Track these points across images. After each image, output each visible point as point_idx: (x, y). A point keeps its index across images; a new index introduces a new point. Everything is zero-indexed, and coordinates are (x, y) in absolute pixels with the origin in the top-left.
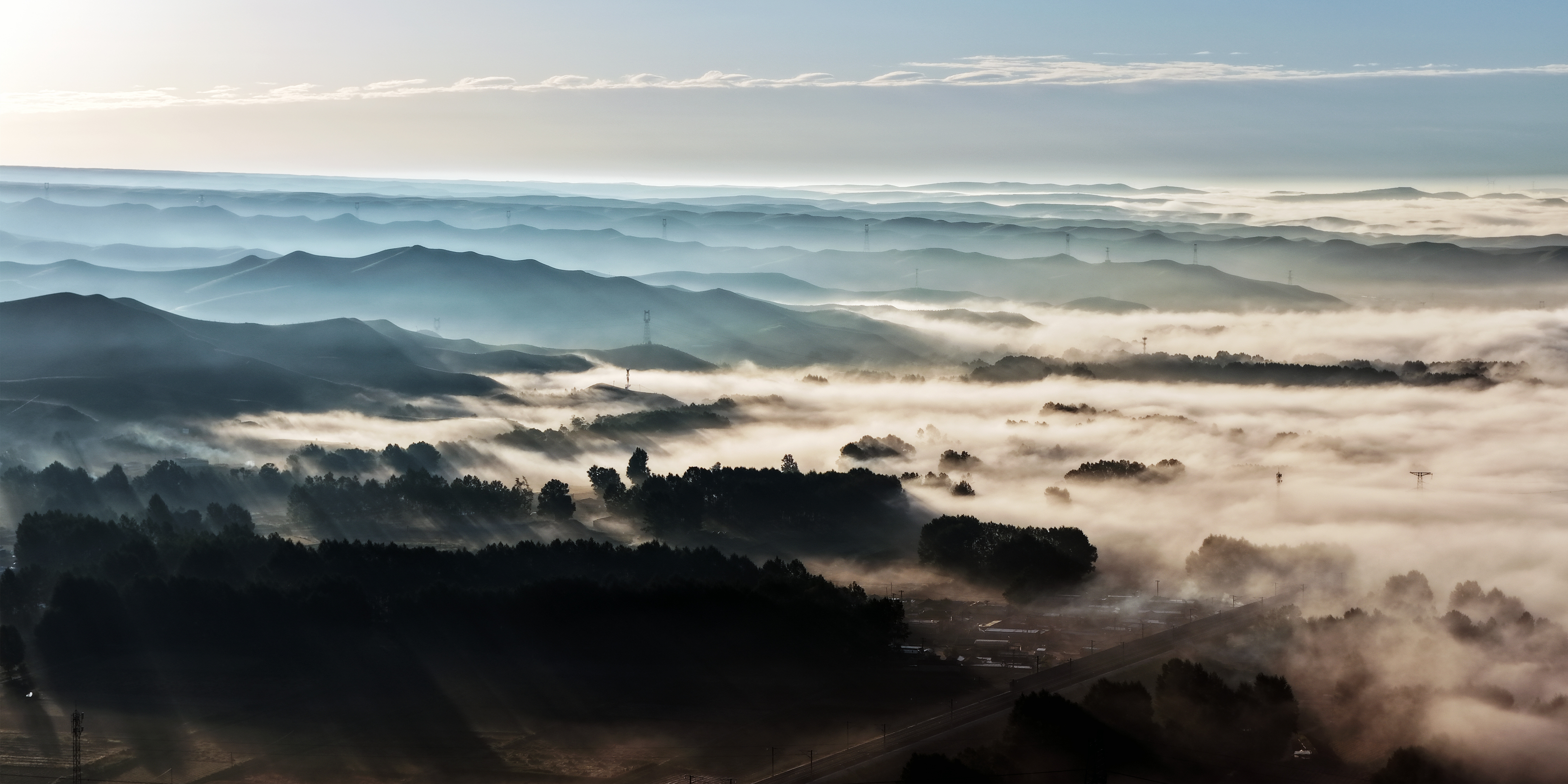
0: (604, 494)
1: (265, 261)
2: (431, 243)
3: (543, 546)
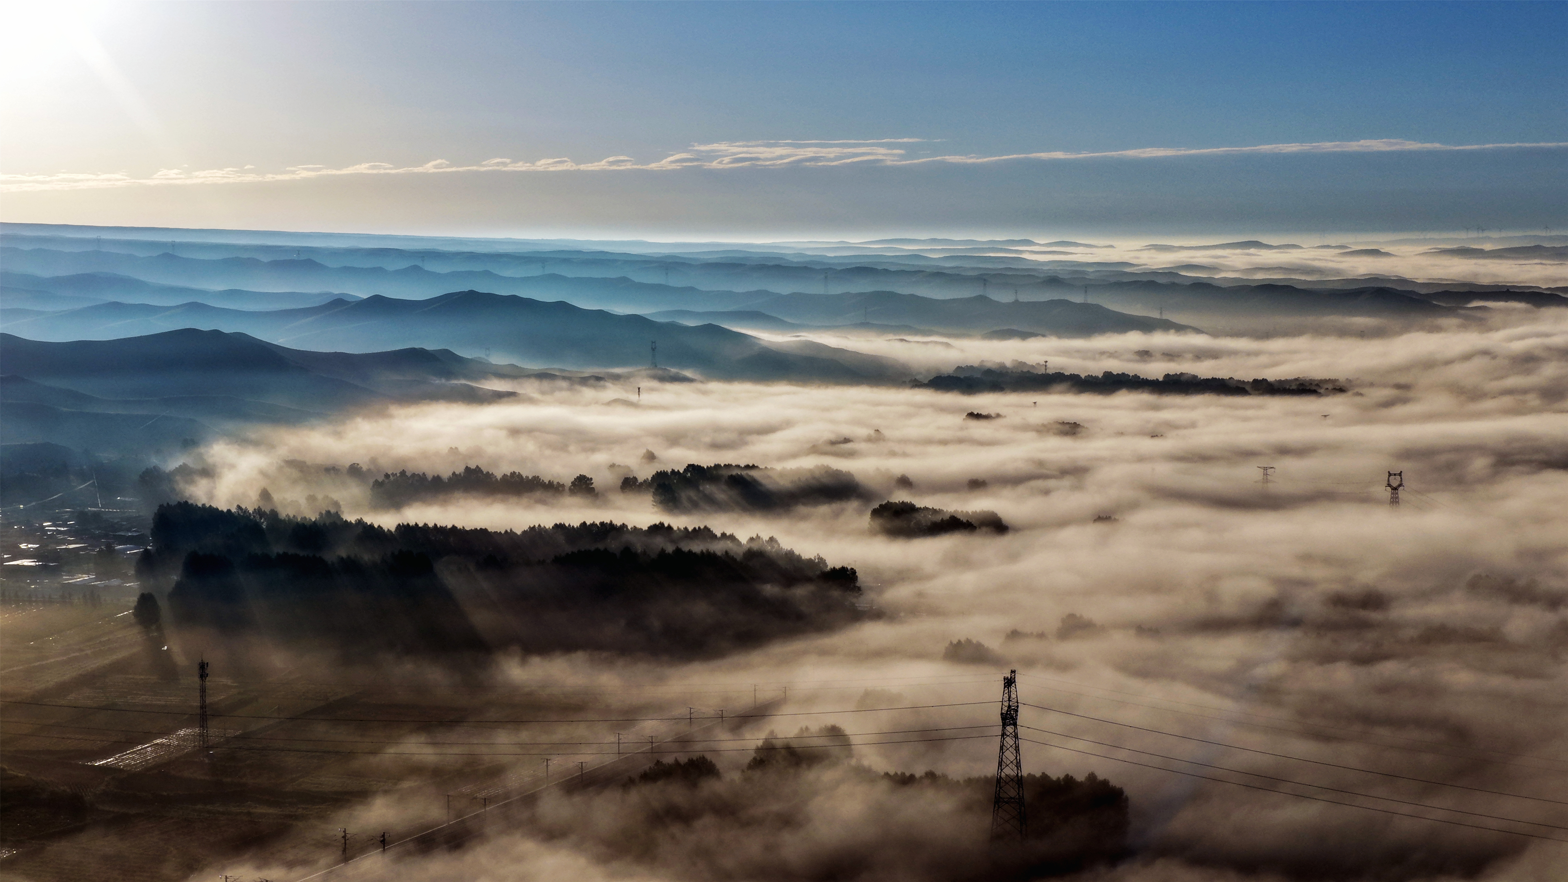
1: (349, 303)
2: (483, 288)
3: (573, 526)
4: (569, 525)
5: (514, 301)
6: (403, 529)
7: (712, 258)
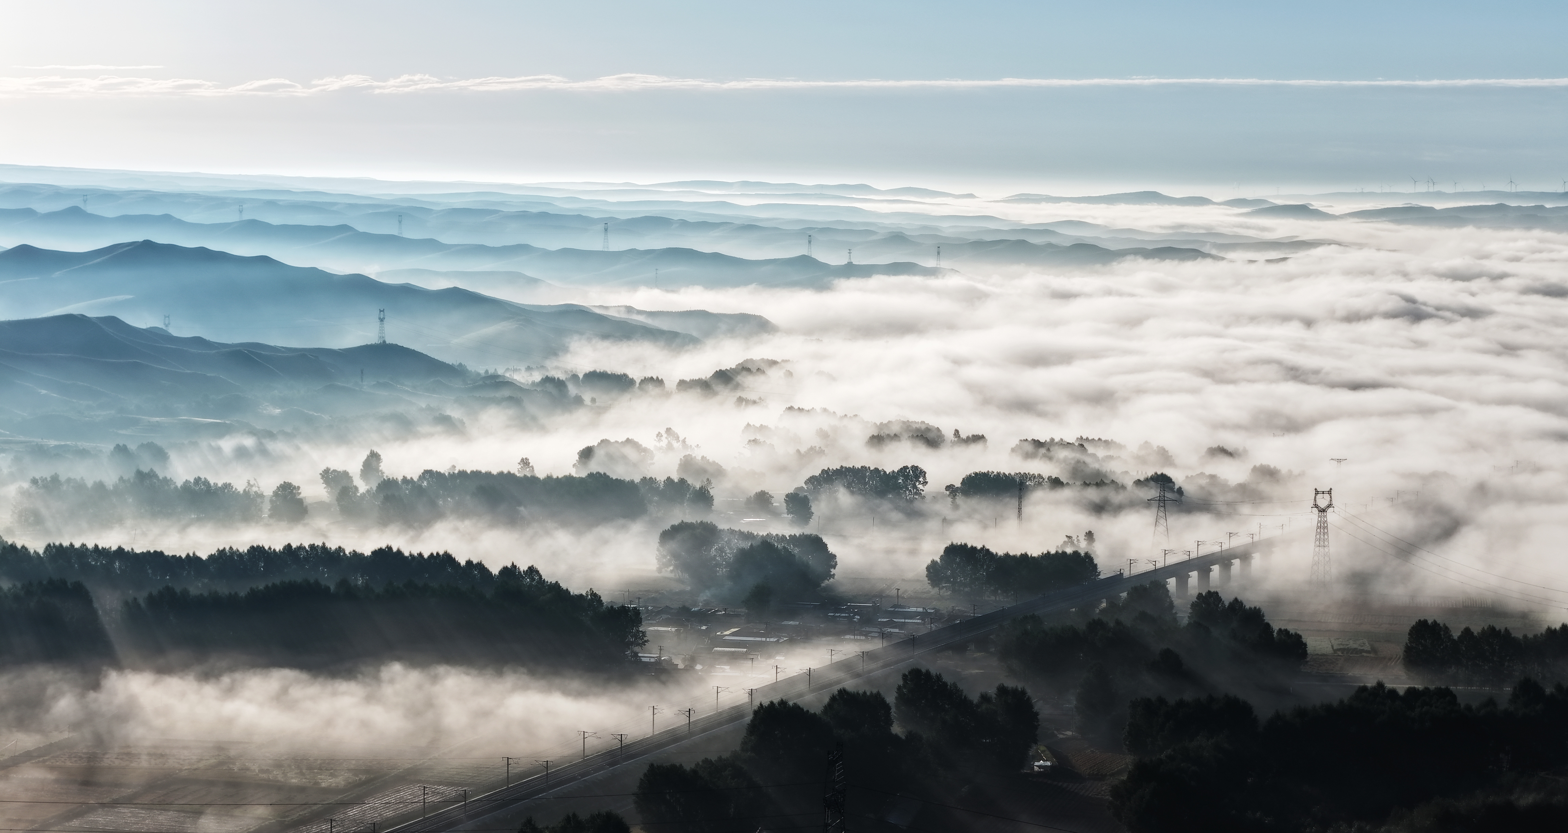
0: (337, 497)
2: (161, 237)
3: (274, 550)
4: (270, 548)
5: (203, 255)
6: (54, 550)
7: (458, 203)
